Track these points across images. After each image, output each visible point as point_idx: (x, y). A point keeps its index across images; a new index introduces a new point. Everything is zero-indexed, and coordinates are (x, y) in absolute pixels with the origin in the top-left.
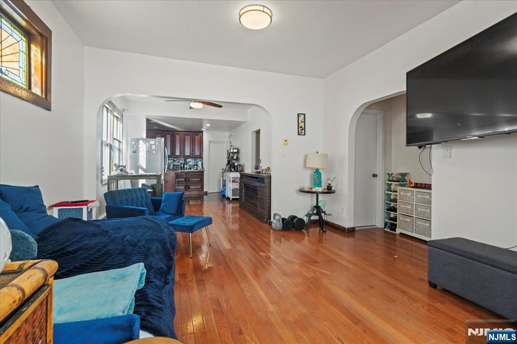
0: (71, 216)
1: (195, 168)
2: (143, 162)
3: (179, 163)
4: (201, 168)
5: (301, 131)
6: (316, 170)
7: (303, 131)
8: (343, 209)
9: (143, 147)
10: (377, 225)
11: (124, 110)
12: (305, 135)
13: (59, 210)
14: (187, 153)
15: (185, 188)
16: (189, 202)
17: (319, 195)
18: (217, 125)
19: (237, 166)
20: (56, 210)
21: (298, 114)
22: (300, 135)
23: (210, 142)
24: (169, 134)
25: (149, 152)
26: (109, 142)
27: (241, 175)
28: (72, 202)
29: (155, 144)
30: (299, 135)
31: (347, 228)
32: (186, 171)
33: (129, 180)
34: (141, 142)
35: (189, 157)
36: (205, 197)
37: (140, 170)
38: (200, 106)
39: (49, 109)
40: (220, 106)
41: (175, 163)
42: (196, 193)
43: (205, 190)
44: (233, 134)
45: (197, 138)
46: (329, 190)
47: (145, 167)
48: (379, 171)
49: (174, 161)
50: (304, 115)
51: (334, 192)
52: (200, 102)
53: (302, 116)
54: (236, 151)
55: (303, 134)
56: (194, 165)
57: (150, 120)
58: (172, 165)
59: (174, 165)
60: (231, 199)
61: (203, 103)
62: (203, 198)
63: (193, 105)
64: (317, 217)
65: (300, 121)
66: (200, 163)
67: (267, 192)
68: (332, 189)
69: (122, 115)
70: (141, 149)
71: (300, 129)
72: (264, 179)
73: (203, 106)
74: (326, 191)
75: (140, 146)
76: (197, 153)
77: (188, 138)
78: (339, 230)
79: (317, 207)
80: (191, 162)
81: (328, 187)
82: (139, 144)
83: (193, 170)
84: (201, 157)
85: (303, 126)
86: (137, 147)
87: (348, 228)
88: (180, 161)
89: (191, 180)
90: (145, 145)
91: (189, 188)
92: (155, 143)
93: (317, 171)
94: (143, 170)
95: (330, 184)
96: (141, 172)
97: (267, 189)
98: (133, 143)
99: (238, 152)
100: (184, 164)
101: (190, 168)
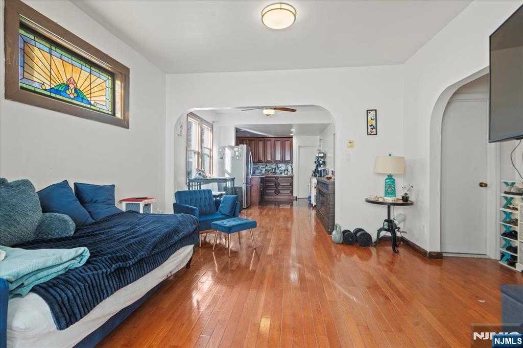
0: (131, 209)
1: (286, 173)
2: (228, 167)
3: (270, 168)
4: (291, 172)
5: (372, 130)
6: (388, 176)
7: (374, 130)
8: (424, 227)
9: (228, 153)
10: (488, 254)
11: (214, 122)
12: (376, 134)
13: (126, 204)
14: (278, 158)
15: (275, 192)
16: (279, 205)
17: (391, 206)
18: (306, 130)
19: (321, 171)
20: (124, 203)
21: (367, 111)
22: (370, 135)
23: (299, 147)
24: (261, 141)
25: (233, 158)
26: (197, 150)
27: (318, 181)
28: (136, 199)
29: (238, 151)
30: (368, 134)
31: (428, 252)
32: (276, 175)
33: (217, 183)
34: (227, 149)
35: (279, 162)
36: (295, 202)
37: (226, 174)
38: (272, 112)
39: (127, 127)
40: (294, 111)
41: (267, 168)
42: (286, 197)
43: (295, 195)
44: (322, 138)
45: (287, 143)
46: (406, 201)
47: (230, 172)
48: (491, 178)
49: (266, 166)
50: (376, 110)
51: (412, 204)
52: (271, 108)
53: (373, 113)
54: (322, 155)
55: (375, 133)
56: (285, 170)
57: (239, 129)
58: (264, 170)
59: (266, 170)
60: (314, 205)
61: (275, 109)
62: (293, 202)
63: (266, 112)
64: (389, 234)
65: (369, 119)
66: (290, 168)
67: (331, 199)
68: (409, 199)
69: (213, 127)
70: (226, 156)
71: (369, 127)
72: (328, 185)
73: (275, 112)
74: (401, 202)
75: (226, 153)
76: (288, 158)
77: (279, 144)
78: (419, 252)
79: (389, 221)
80: (282, 167)
81: (403, 197)
82: (225, 151)
83: (283, 175)
84: (291, 161)
85: (374, 124)
86: (224, 154)
87: (430, 252)
88: (272, 166)
89: (281, 184)
90: (230, 152)
91: (279, 192)
92: (238, 149)
93: (390, 177)
94: (229, 174)
95: (406, 194)
96: (227, 176)
97: (331, 196)
98: (221, 150)
99: (324, 157)
100: (275, 169)
101: (281, 173)
